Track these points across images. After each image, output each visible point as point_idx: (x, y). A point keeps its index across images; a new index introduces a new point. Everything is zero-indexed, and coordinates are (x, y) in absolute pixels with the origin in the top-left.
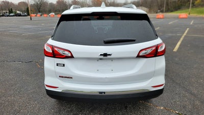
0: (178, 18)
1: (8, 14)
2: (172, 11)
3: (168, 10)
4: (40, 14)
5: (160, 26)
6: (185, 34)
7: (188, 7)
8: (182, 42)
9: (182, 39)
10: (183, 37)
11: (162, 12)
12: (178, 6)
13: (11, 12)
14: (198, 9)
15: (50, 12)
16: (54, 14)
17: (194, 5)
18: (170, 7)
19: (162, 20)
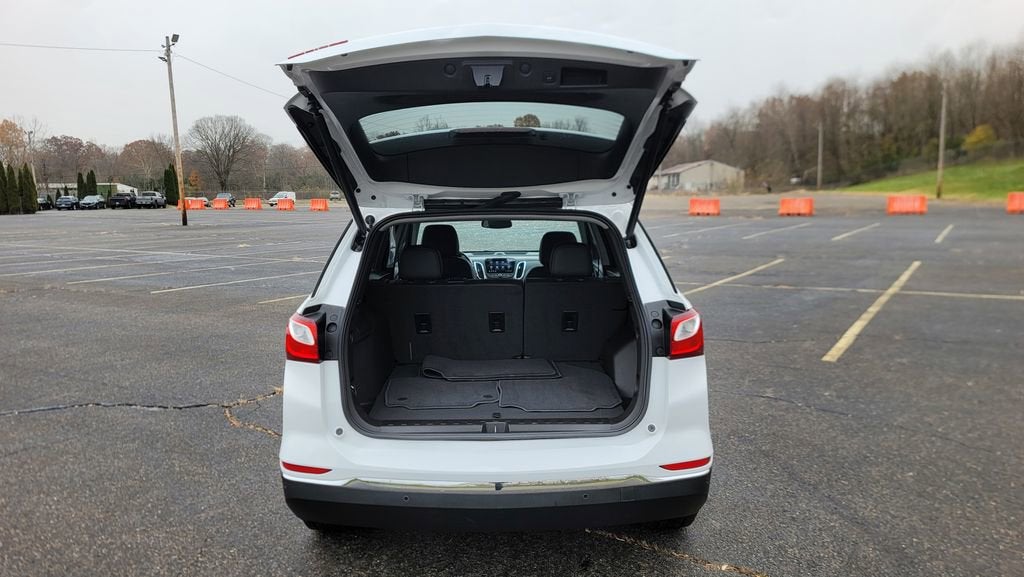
0: (885, 213)
1: (72, 198)
2: (856, 182)
3: (837, 178)
4: (228, 197)
5: (786, 253)
6: (893, 290)
7: (931, 163)
8: (871, 322)
9: (873, 310)
10: (883, 299)
11: (809, 183)
12: (887, 158)
13: (87, 186)
14: (980, 172)
15: (274, 186)
16: (291, 195)
17: (958, 154)
18: (844, 163)
19: (806, 223)
